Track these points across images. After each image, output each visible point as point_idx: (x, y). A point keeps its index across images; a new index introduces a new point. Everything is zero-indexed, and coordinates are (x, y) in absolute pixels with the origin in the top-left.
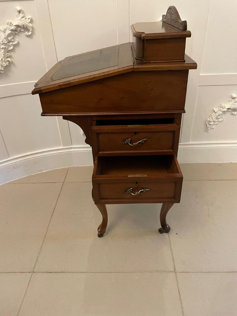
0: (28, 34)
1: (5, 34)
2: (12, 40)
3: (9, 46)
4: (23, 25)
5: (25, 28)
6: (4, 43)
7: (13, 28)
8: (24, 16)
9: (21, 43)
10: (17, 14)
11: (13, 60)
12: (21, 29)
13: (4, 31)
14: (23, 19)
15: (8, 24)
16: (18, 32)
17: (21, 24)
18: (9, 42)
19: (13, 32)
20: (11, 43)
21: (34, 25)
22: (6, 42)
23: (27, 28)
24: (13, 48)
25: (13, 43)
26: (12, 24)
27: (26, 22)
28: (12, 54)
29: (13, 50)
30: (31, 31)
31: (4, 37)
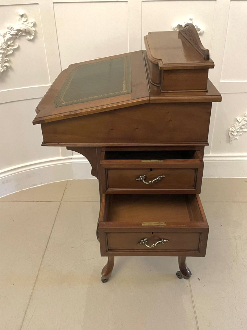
0: (30, 38)
1: (4, 39)
2: (12, 44)
3: (8, 51)
4: (26, 29)
5: (27, 32)
6: (2, 48)
7: (14, 32)
8: (27, 20)
9: (21, 47)
10: (20, 18)
11: (12, 65)
12: (22, 33)
13: (4, 36)
14: (25, 23)
15: (8, 28)
16: (19, 36)
17: (23, 29)
18: (9, 46)
19: (13, 37)
20: (10, 48)
21: (37, 29)
22: (5, 47)
23: (29, 32)
24: (12, 52)
25: (12, 48)
26: (13, 29)
27: (28, 26)
28: (11, 59)
29: (12, 55)
30: (33, 35)
31: (3, 41)
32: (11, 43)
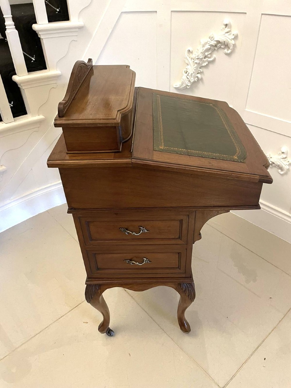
0: (227, 52)
1: (203, 48)
2: (209, 56)
3: (204, 62)
4: (225, 42)
5: (226, 45)
6: (199, 58)
7: (213, 43)
8: (230, 30)
9: (217, 60)
10: (223, 28)
11: (203, 77)
12: (222, 45)
13: (203, 46)
14: (226, 34)
15: (210, 38)
16: (218, 47)
17: (222, 40)
18: (205, 57)
19: (212, 48)
20: (206, 59)
21: (238, 43)
22: (201, 57)
23: (228, 45)
24: (207, 64)
25: (208, 60)
26: (214, 39)
27: (228, 38)
28: (204, 70)
29: (206, 66)
30: (231, 49)
31: (201, 51)
32: (208, 54)
